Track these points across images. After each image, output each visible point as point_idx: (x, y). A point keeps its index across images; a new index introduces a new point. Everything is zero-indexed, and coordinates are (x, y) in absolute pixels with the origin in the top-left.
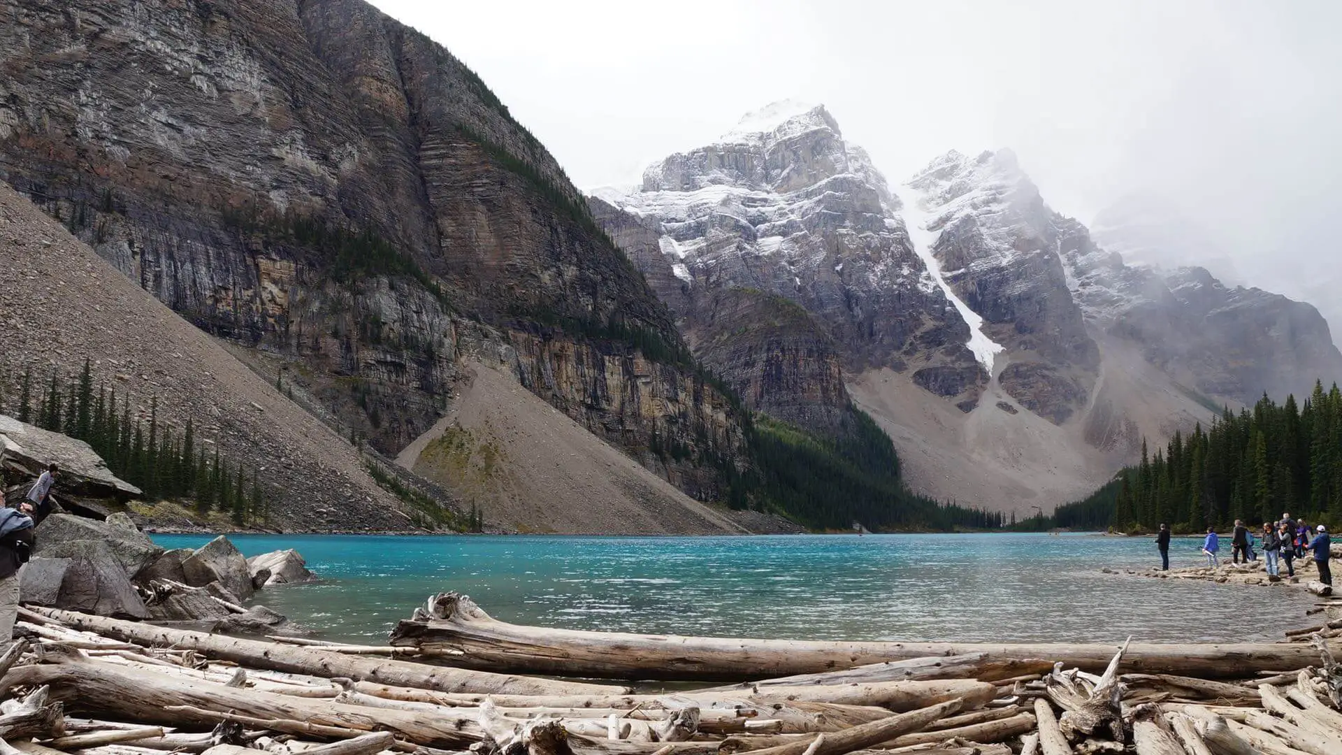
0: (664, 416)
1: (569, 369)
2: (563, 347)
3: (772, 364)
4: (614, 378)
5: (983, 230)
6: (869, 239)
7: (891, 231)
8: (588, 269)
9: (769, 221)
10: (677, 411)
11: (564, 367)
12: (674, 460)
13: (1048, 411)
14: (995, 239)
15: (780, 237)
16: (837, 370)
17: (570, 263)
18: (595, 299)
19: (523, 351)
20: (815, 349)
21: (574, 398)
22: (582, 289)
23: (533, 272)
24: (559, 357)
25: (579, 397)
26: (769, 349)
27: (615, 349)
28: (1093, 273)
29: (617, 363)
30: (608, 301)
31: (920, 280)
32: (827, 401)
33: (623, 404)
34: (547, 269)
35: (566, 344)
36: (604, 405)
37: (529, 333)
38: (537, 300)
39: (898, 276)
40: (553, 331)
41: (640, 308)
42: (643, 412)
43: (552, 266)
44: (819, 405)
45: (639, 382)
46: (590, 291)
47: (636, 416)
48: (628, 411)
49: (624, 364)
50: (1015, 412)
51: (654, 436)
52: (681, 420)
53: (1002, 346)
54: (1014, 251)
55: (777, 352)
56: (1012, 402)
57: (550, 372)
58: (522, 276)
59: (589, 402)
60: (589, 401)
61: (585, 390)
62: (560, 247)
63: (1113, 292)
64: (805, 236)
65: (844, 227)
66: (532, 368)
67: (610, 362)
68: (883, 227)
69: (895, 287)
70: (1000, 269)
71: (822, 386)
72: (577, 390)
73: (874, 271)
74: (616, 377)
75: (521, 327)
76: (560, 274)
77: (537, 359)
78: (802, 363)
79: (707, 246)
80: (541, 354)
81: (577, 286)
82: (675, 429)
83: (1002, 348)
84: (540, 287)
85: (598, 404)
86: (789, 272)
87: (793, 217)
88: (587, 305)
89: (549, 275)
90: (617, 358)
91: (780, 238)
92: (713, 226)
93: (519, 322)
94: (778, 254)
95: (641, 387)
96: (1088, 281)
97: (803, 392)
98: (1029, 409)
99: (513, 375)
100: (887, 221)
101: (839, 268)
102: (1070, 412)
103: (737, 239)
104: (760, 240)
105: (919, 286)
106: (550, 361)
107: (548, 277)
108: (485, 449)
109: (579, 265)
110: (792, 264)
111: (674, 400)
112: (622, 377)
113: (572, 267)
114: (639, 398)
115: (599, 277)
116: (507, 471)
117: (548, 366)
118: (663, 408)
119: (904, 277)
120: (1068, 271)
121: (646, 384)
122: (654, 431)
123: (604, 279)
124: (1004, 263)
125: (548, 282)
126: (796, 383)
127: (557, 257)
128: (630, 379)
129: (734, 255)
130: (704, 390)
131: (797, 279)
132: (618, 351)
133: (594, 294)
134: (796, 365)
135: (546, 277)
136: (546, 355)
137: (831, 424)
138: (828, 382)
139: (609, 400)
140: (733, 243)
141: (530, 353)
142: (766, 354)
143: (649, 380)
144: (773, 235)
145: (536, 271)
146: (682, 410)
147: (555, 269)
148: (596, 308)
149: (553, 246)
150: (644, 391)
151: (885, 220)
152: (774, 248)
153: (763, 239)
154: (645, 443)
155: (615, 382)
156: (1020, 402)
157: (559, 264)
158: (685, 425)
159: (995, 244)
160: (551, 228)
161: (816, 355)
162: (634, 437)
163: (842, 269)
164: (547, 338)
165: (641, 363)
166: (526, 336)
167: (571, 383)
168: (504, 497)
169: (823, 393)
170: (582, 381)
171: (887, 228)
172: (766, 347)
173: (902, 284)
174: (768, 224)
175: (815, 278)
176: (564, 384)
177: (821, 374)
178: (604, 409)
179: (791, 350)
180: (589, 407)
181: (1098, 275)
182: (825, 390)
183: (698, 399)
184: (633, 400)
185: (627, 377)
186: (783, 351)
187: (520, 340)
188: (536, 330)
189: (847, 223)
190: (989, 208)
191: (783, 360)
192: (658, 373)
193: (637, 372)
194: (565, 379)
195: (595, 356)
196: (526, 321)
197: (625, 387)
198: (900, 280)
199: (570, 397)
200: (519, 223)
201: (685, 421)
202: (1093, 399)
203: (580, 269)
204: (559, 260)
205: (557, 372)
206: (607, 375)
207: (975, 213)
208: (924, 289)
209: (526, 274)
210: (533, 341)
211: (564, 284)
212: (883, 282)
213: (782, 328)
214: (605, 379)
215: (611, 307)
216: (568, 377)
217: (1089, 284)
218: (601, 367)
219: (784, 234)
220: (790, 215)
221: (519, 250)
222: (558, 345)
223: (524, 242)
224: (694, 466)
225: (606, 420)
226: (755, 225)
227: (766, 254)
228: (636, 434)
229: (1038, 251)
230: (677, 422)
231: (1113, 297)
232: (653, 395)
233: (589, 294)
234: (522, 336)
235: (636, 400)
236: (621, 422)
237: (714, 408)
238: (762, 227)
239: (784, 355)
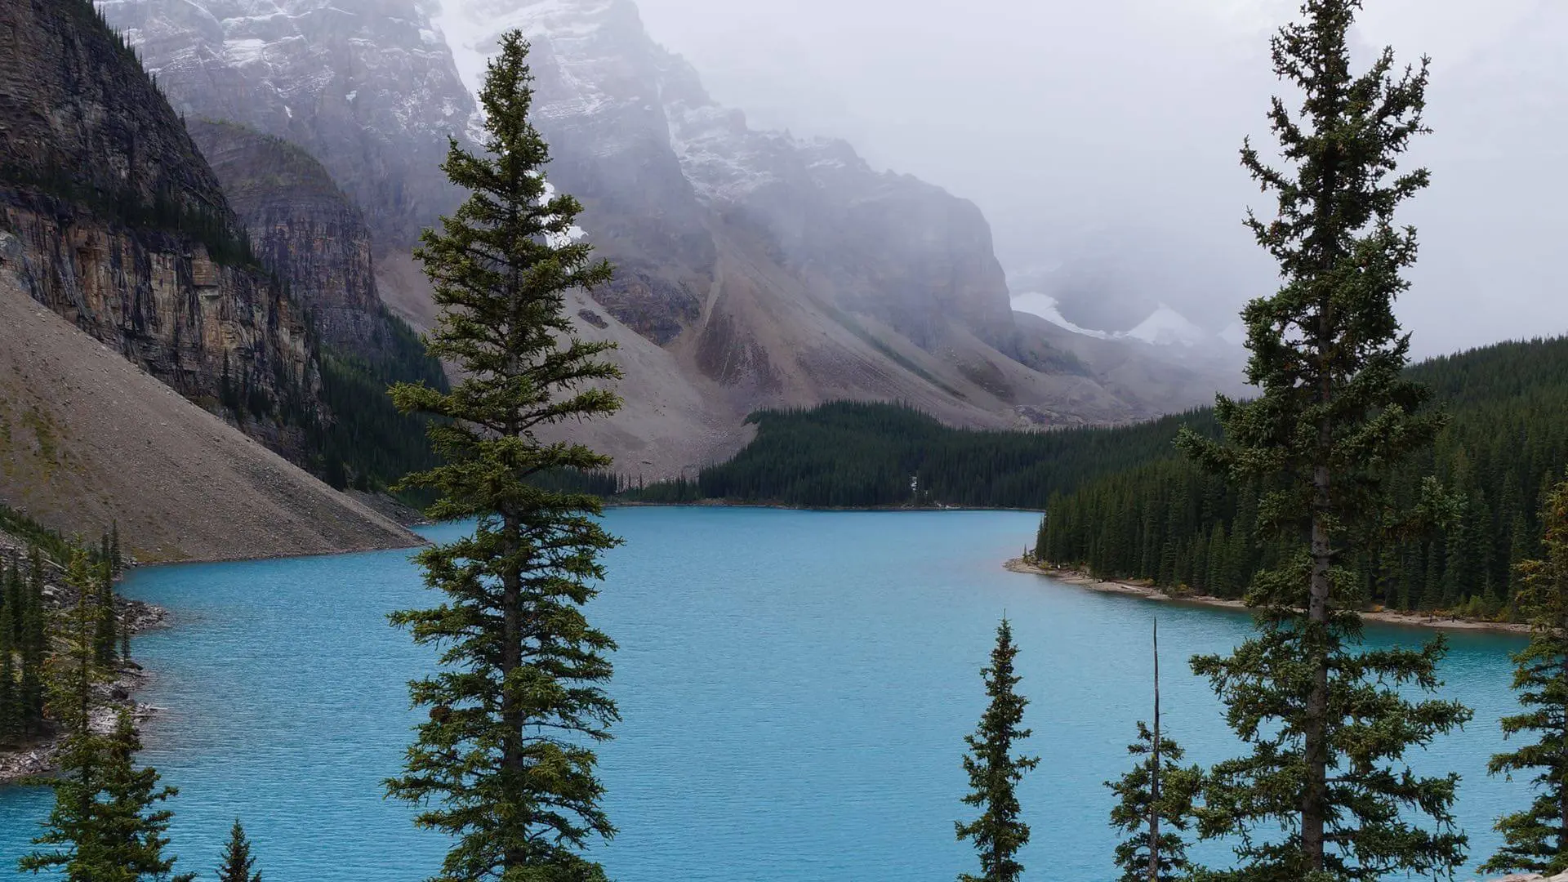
0: (238, 349)
1: (100, 273)
2: (91, 238)
3: (273, 243)
4: (165, 291)
5: (560, 59)
6: (397, 57)
7: (429, 47)
8: (121, 111)
9: (244, 14)
10: (252, 341)
11: (93, 271)
12: (253, 417)
13: (648, 326)
14: (577, 75)
15: (261, 41)
16: (367, 256)
17: (93, 99)
18: (131, 159)
19: (29, 243)
20: (338, 223)
21: (109, 322)
22: (112, 143)
23: (38, 111)
24: (85, 253)
25: (116, 319)
26: (268, 222)
27: (167, 244)
28: (706, 135)
29: (168, 265)
30: (150, 164)
31: (469, 124)
32: (353, 302)
33: (177, 329)
34: (59, 106)
35: (95, 233)
36: (151, 332)
37: (38, 212)
38: (43, 157)
39: (437, 118)
40: (75, 212)
41: (190, 173)
42: (208, 343)
43: (67, 102)
44: (343, 308)
45: (202, 296)
46: (125, 146)
47: (198, 349)
48: (186, 340)
49: (179, 267)
50: (604, 325)
51: (225, 379)
52: (257, 355)
53: (582, 229)
54: (602, 94)
55: (282, 225)
56: (598, 310)
57: (71, 278)
58: (18, 116)
59: (130, 328)
60: (129, 325)
61: (125, 309)
62: (79, 71)
63: (732, 164)
64: (300, 43)
65: (360, 36)
66: (44, 272)
67: (158, 263)
68: (417, 41)
69: (433, 132)
70: (582, 119)
71: (348, 281)
72: (113, 308)
73: (402, 106)
74: (166, 286)
75: (26, 204)
76: (78, 115)
77: (52, 256)
78: (318, 243)
79: (146, 44)
80: (57, 248)
81: (104, 138)
82: (250, 369)
83: (583, 233)
84: (46, 135)
85: (142, 329)
86: (276, 97)
87: (281, 12)
88: (119, 168)
89: (63, 117)
90: (169, 257)
91: (258, 43)
92: (156, 15)
93: (21, 194)
94: (258, 67)
95: (205, 303)
96: (697, 145)
97: (319, 288)
98: (623, 322)
99: (19, 283)
100: (424, 34)
101: (351, 97)
102: (676, 329)
103: (197, 40)
104: (228, 43)
105: (467, 133)
106: (71, 257)
107: (59, 120)
108: (31, 418)
109: (107, 102)
110: (278, 84)
111: (248, 323)
112: (175, 287)
113: (96, 106)
114: (201, 322)
115: (136, 124)
116: (79, 456)
117: (68, 267)
118: (237, 338)
119: (445, 118)
120: (673, 129)
121: (213, 299)
122: (226, 371)
123: (143, 128)
124: (589, 110)
125: (60, 128)
126: (309, 273)
127: (74, 88)
128: (187, 291)
129: (193, 64)
130: (280, 306)
131: (288, 109)
132: (172, 245)
133: (129, 153)
134: (309, 246)
135: (57, 120)
136: (64, 250)
137: (361, 337)
138: (356, 274)
139: (157, 324)
140: (190, 44)
141: (41, 248)
142: (264, 228)
143: (216, 293)
144: (251, 36)
145: (42, 108)
146: (257, 339)
147: (70, 107)
148: (134, 175)
149: (67, 69)
150: (208, 309)
151: (421, 31)
152: (252, 57)
153: (233, 42)
154: (212, 391)
155: (166, 295)
156: (610, 312)
157: (77, 99)
158: (263, 363)
159: (576, 81)
160: (65, 38)
161: (340, 233)
162: (196, 383)
163: (356, 100)
164: (64, 222)
165: (204, 266)
166: (32, 217)
167: (105, 297)
168: (90, 499)
169: (349, 291)
170: (121, 294)
171: (422, 43)
172: (264, 216)
173: (443, 129)
174: (242, 19)
175: (317, 111)
176: (94, 300)
177: (346, 262)
178: (150, 338)
179: (303, 223)
180: (129, 335)
181: (715, 139)
182: (351, 286)
183: (273, 322)
184: (193, 324)
185: (183, 288)
186: (290, 223)
187: (24, 224)
188: (49, 209)
189: (365, 30)
190: (568, 29)
191: (290, 238)
192: (230, 282)
193: (198, 279)
194: (96, 291)
195: (135, 249)
196: (33, 193)
197: (181, 303)
198: (440, 123)
199: (103, 319)
200: (14, 26)
201: (263, 356)
202: (707, 313)
203: (110, 108)
204: (77, 93)
205: (83, 277)
206: (154, 284)
207: (549, 33)
208: (474, 139)
209: (27, 113)
210: (44, 227)
211: (85, 132)
212: (416, 124)
213: (290, 189)
214: (152, 290)
215: (153, 173)
216: (100, 288)
217: (699, 150)
218: (144, 269)
219: (266, 38)
220: (278, 9)
221: (15, 71)
222: (83, 236)
223: (22, 59)
224: (278, 426)
225: (152, 355)
226: (220, 19)
227: (240, 65)
228: (200, 378)
229: (637, 98)
230: (253, 357)
231: (734, 170)
232: (223, 316)
233: (122, 151)
234: (27, 218)
235: (196, 323)
236: (175, 357)
237: (292, 333)
238: (233, 22)
239: (292, 230)
